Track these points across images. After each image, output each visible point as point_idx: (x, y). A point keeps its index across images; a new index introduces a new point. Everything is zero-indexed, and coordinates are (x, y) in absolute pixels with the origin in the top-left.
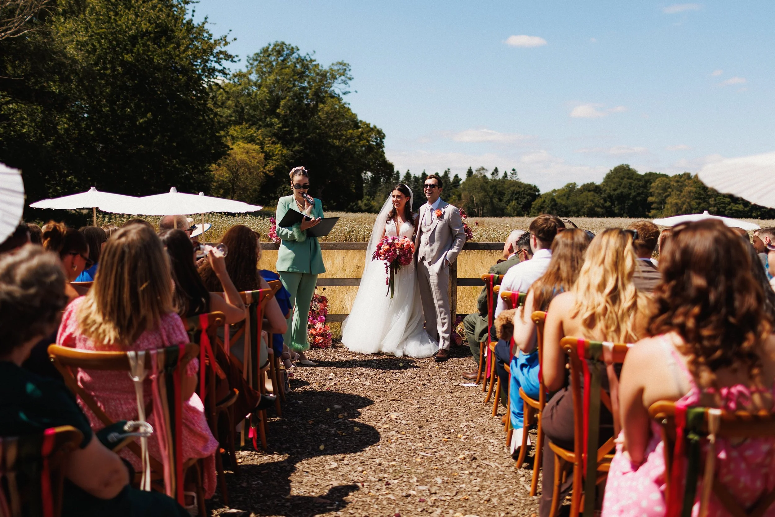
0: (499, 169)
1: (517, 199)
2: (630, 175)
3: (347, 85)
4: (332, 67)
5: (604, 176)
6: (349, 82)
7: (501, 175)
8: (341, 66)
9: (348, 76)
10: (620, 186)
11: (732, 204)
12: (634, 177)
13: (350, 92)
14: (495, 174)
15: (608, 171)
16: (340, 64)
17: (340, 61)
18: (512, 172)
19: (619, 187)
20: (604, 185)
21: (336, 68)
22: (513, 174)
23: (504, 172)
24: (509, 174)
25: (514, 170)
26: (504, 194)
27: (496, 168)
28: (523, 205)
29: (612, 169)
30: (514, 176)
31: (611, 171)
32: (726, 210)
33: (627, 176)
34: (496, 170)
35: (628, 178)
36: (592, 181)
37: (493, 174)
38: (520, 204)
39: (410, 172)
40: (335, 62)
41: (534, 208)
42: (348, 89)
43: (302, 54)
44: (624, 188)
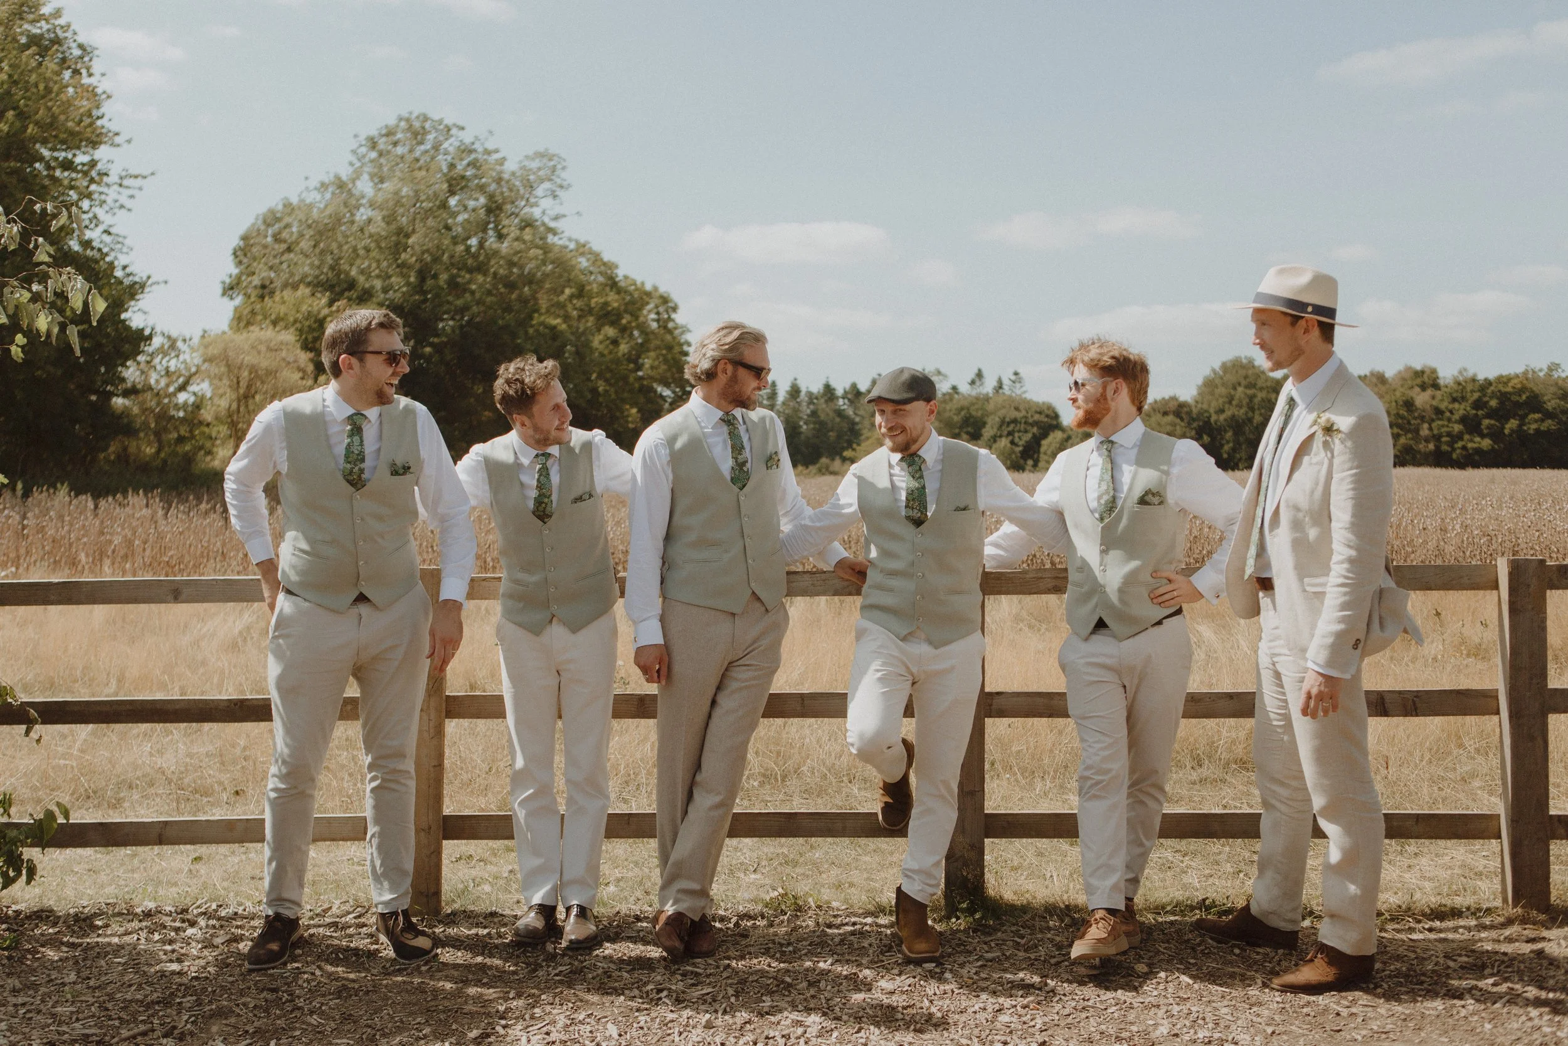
0: (985, 373)
1: (1010, 434)
2: (1251, 379)
3: (557, 201)
4: (526, 163)
5: (1200, 381)
6: (559, 192)
7: (988, 386)
8: (545, 160)
9: (559, 181)
10: (1230, 403)
11: (1466, 437)
12: (1260, 383)
13: (564, 216)
14: (978, 383)
15: (1207, 372)
16: (541, 155)
17: (542, 150)
18: (1013, 378)
19: (1227, 406)
20: (1197, 402)
21: (534, 165)
22: (1014, 382)
23: (996, 379)
24: (1006, 382)
25: (1016, 374)
26: (984, 424)
27: (980, 370)
28: (1025, 447)
29: (1217, 365)
30: (1018, 385)
31: (1214, 371)
32: (1454, 450)
33: (1244, 383)
34: (980, 375)
35: (1246, 387)
36: (1172, 394)
37: (973, 383)
38: (1017, 445)
39: (798, 382)
40: (531, 153)
41: (1045, 453)
42: (558, 210)
43: (467, 137)
44: (1240, 406)
